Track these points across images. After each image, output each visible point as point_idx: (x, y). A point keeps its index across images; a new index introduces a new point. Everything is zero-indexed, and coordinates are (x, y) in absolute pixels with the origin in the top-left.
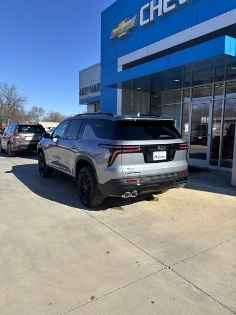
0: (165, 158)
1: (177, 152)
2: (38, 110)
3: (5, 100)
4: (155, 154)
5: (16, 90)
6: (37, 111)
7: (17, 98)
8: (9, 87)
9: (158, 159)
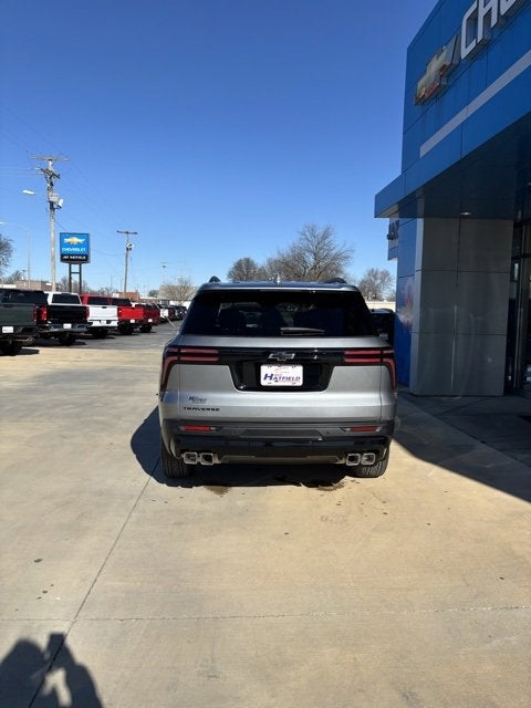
0: (300, 383)
1: (337, 370)
2: (379, 276)
3: (311, 260)
4: (265, 370)
5: (331, 238)
6: (376, 279)
7: (334, 252)
8: (320, 232)
9: (273, 383)
